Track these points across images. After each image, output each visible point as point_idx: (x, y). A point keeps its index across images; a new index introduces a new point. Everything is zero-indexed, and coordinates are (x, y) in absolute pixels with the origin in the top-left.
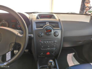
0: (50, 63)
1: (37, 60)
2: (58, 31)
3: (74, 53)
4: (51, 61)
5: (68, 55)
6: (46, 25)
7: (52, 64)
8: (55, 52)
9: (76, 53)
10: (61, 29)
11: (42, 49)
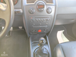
0: (41, 40)
1: (30, 37)
2: (51, 7)
3: (64, 31)
4: (43, 38)
5: (58, 32)
7: (44, 42)
8: (47, 30)
9: (66, 30)
10: (56, 5)
11: (34, 27)
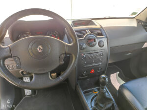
2: (103, 40)
5: (111, 75)
6: (87, 33)
11: (85, 66)
